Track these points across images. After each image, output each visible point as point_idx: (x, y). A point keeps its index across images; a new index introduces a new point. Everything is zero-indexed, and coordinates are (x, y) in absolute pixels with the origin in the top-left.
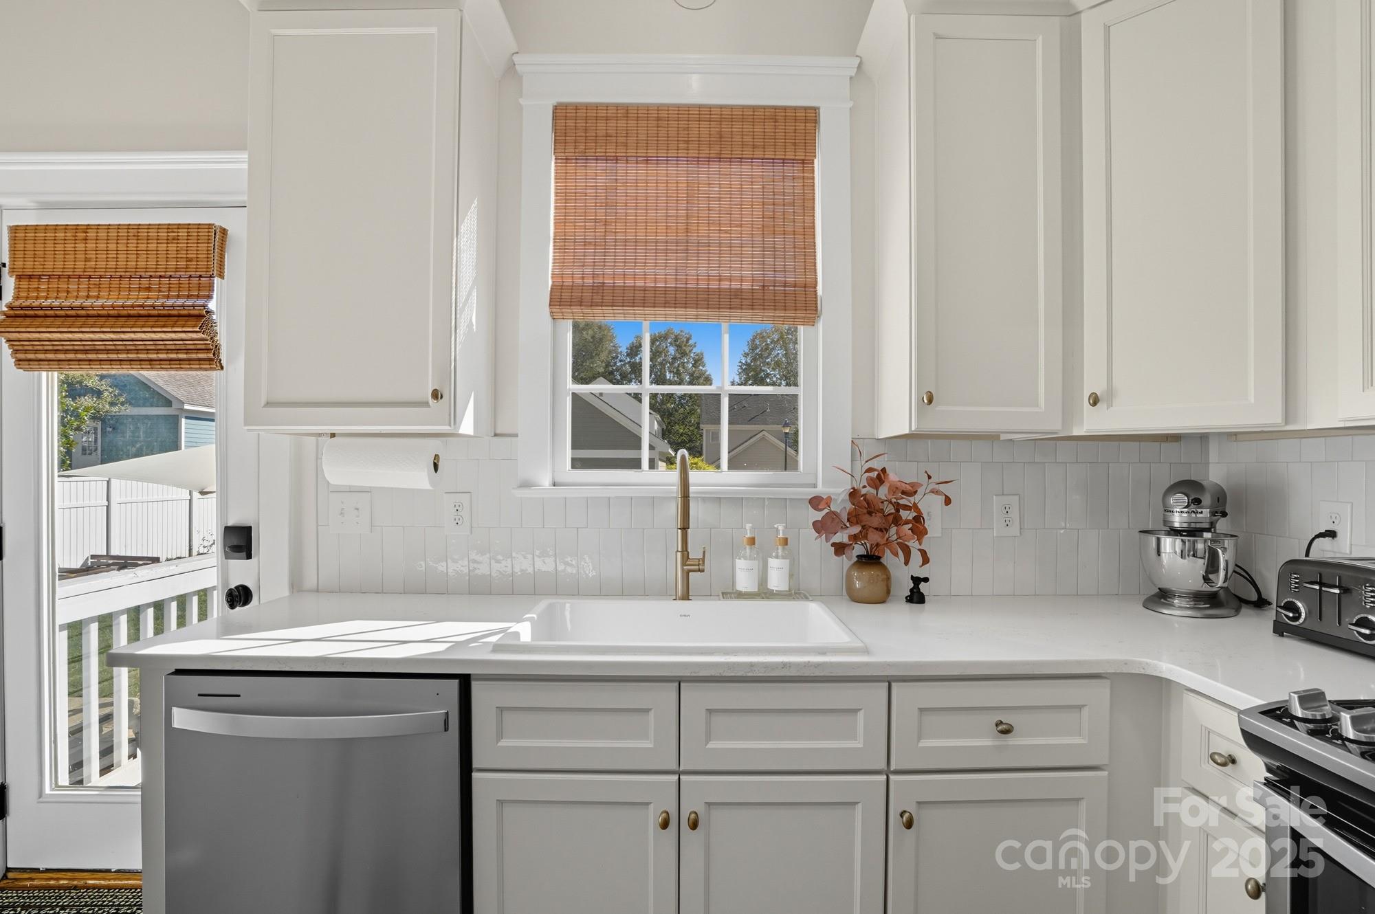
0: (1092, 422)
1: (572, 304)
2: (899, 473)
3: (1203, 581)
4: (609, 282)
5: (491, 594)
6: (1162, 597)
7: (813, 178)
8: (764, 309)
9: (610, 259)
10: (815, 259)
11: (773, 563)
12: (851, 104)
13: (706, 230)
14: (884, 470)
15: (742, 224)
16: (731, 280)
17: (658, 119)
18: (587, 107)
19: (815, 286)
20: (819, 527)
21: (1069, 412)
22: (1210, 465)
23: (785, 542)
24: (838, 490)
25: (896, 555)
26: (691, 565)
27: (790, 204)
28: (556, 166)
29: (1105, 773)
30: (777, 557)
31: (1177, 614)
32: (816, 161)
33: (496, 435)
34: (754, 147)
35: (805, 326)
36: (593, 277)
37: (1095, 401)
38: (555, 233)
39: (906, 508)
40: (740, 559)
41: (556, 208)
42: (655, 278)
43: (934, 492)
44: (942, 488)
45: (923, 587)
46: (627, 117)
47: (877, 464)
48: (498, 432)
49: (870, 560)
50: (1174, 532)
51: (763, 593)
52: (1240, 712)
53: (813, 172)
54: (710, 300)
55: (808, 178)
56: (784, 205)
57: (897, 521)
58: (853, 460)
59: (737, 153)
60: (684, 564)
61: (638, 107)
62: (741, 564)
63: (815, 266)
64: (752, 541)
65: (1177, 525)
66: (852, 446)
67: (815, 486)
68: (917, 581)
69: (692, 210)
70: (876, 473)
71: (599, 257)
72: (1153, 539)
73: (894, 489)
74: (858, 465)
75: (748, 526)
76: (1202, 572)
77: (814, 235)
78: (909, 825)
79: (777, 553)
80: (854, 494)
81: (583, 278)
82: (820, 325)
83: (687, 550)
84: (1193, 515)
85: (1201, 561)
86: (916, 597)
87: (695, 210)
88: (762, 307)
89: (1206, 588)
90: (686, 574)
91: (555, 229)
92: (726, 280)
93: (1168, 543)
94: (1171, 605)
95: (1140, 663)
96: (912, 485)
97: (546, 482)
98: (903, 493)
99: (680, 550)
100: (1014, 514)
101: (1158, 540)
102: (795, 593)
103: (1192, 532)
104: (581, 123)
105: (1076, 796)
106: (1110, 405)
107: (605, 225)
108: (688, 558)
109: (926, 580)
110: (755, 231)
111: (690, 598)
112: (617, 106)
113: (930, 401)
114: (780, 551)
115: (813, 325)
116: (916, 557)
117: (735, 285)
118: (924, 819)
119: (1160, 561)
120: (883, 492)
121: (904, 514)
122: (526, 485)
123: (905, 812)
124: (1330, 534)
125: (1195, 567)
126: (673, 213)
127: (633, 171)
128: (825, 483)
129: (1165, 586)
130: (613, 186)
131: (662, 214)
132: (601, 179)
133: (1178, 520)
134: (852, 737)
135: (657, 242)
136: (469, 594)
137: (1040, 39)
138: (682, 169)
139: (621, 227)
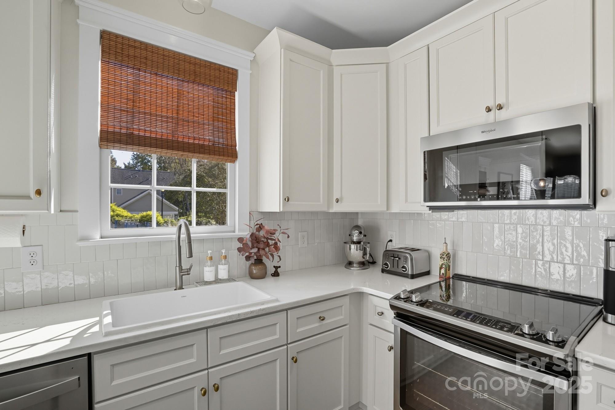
0: (336, 208)
1: (115, 142)
2: (268, 226)
3: (362, 258)
4: (136, 133)
5: (59, 303)
6: (350, 264)
7: (234, 100)
8: (215, 155)
9: (136, 120)
10: (235, 135)
11: (220, 267)
12: (251, 72)
13: (187, 114)
14: (261, 224)
15: (204, 114)
16: (199, 140)
17: (164, 55)
18: (123, 37)
19: (236, 146)
20: (239, 250)
21: (329, 205)
22: (359, 219)
23: (225, 257)
24: (246, 234)
25: (268, 258)
26: (184, 272)
27: (225, 109)
28: (102, 64)
29: (348, 326)
30: (222, 264)
31: (355, 269)
32: (236, 93)
33: (61, 211)
34: (210, 80)
35: (230, 163)
36: (127, 129)
37: (337, 201)
38: (101, 101)
39: (272, 239)
40: (206, 267)
41: (102, 87)
42: (162, 134)
43: (283, 233)
44: (285, 231)
45: (279, 270)
46: (146, 50)
47: (259, 222)
48: (62, 209)
49: (259, 261)
50: (354, 243)
51: (217, 281)
52: (389, 300)
53: (234, 97)
54: (190, 148)
55: (233, 99)
56: (222, 109)
57: (268, 245)
58: (250, 220)
59: (203, 81)
60: (180, 272)
61: (153, 46)
62: (206, 269)
63: (235, 138)
64: (211, 258)
65: (355, 240)
66: (250, 215)
67: (234, 232)
68: (276, 268)
69: (180, 104)
70: (258, 226)
71: (130, 118)
72: (348, 246)
73: (268, 232)
74: (252, 222)
75: (209, 252)
76: (362, 255)
77: (235, 124)
78: (296, 362)
79: (222, 262)
80: (252, 235)
81: (121, 129)
82: (237, 163)
83: (181, 266)
84: (359, 237)
85: (362, 251)
86: (276, 274)
87: (182, 104)
88: (214, 154)
89: (363, 260)
90: (181, 277)
91: (102, 99)
92: (197, 140)
93: (353, 246)
94: (353, 267)
95: (357, 288)
96: (274, 230)
97: (98, 237)
98: (271, 234)
99: (178, 266)
100: (306, 239)
101: (350, 246)
102: (230, 279)
103: (359, 243)
104: (120, 46)
105: (341, 336)
106: (341, 202)
107: (133, 102)
108: (182, 269)
109: (280, 267)
110: (210, 119)
111: (183, 287)
112: (141, 43)
113: (288, 200)
114: (223, 262)
115: (234, 163)
116: (276, 258)
117: (201, 142)
118: (300, 358)
119: (351, 252)
120: (262, 233)
121: (271, 242)
122: (84, 239)
123: (293, 357)
124: (391, 241)
125: (360, 253)
126: (170, 103)
127: (148, 78)
128: (239, 230)
129: (351, 260)
130: (137, 83)
131: (164, 102)
132: (130, 78)
133: (355, 239)
134: (275, 334)
135: (162, 116)
136: (42, 305)
137: (322, 72)
138: (175, 82)
139: (142, 105)
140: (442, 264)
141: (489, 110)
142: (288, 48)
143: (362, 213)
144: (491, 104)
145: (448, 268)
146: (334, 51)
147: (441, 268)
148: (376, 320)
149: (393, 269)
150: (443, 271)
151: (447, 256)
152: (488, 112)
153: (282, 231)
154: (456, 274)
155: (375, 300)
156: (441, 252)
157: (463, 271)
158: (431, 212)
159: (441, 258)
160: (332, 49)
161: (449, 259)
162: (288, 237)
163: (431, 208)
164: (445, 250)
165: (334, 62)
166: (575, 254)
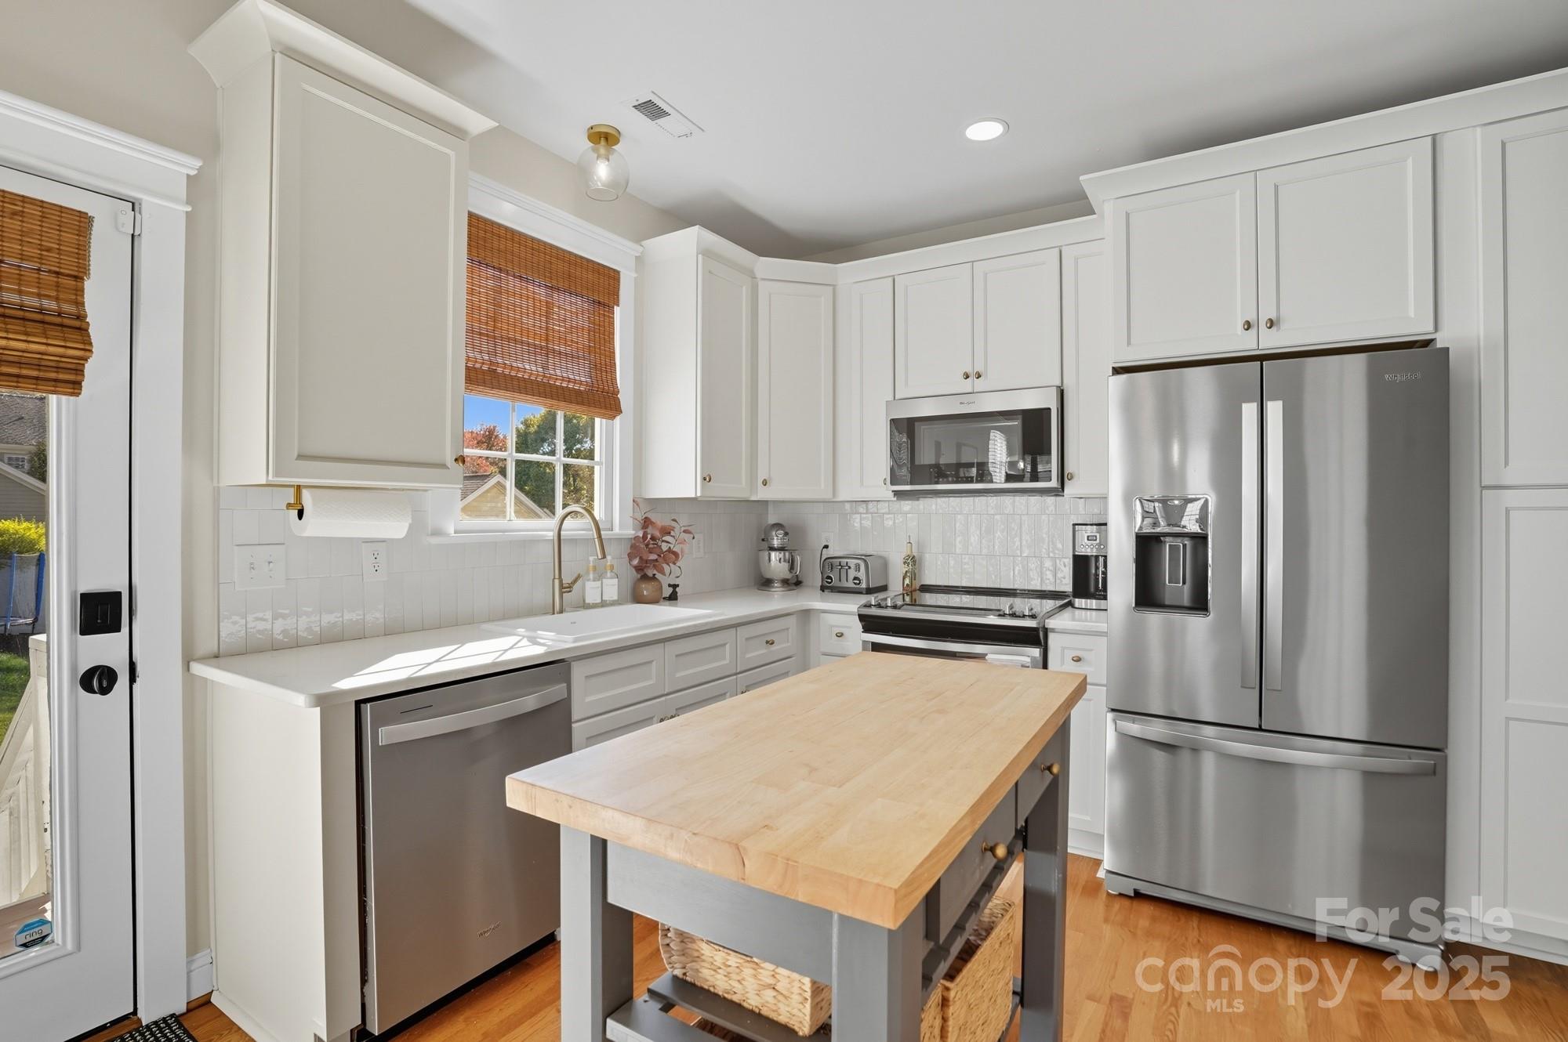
2: (660, 519)
3: (789, 575)
4: (500, 370)
5: (405, 632)
6: (768, 582)
9: (499, 351)
11: (606, 582)
12: (636, 275)
13: (558, 341)
15: (577, 341)
16: (575, 382)
17: (533, 248)
18: (486, 221)
21: (753, 488)
22: (769, 515)
23: (611, 568)
25: (661, 571)
26: (565, 588)
30: (608, 579)
31: (777, 590)
34: (587, 288)
36: (490, 364)
37: (765, 483)
39: (666, 543)
40: (589, 582)
43: (684, 531)
44: (688, 529)
46: (511, 239)
47: (646, 515)
53: (615, 314)
54: (564, 395)
55: (612, 318)
56: (599, 334)
58: (633, 511)
60: (561, 588)
61: (520, 234)
64: (595, 569)
65: (776, 546)
66: (635, 504)
67: (613, 529)
68: (674, 587)
70: (645, 520)
71: (491, 347)
72: (765, 554)
73: (660, 530)
74: (638, 515)
76: (788, 570)
79: (608, 576)
81: (482, 363)
83: (561, 578)
85: (788, 563)
86: (673, 597)
87: (551, 325)
89: (790, 577)
90: (562, 595)
92: (572, 382)
93: (773, 555)
94: (773, 587)
95: (805, 604)
96: (671, 527)
97: (451, 531)
98: (664, 533)
99: (557, 577)
100: (702, 544)
101: (768, 554)
102: (620, 601)
104: (482, 234)
106: (770, 485)
107: (494, 321)
108: (563, 584)
109: (679, 586)
110: (585, 349)
111: (565, 611)
112: (507, 229)
113: (709, 480)
115: (613, 420)
116: (675, 572)
117: (577, 387)
119: (769, 563)
120: (651, 532)
122: (436, 533)
124: (826, 547)
125: (785, 566)
126: (538, 323)
127: (512, 283)
128: (621, 527)
129: (768, 576)
130: (498, 291)
131: (531, 322)
132: (490, 283)
133: (776, 543)
134: (725, 659)
135: (528, 344)
136: (385, 635)
137: (744, 288)
138: (543, 291)
139: (505, 326)
140: (906, 572)
141: (967, 376)
142: (706, 253)
143: (774, 502)
144: (969, 370)
145: (914, 577)
146: (761, 258)
147: (904, 578)
148: (835, 645)
149: (839, 584)
150: (907, 581)
151: (913, 561)
152: (966, 379)
153: (683, 529)
154: (922, 585)
155: (832, 619)
156: (904, 555)
157: (930, 580)
158: (895, 499)
159: (905, 563)
160: (760, 256)
161: (915, 565)
162: (694, 538)
163: (897, 493)
164: (909, 553)
165: (759, 275)
166: (1051, 546)
